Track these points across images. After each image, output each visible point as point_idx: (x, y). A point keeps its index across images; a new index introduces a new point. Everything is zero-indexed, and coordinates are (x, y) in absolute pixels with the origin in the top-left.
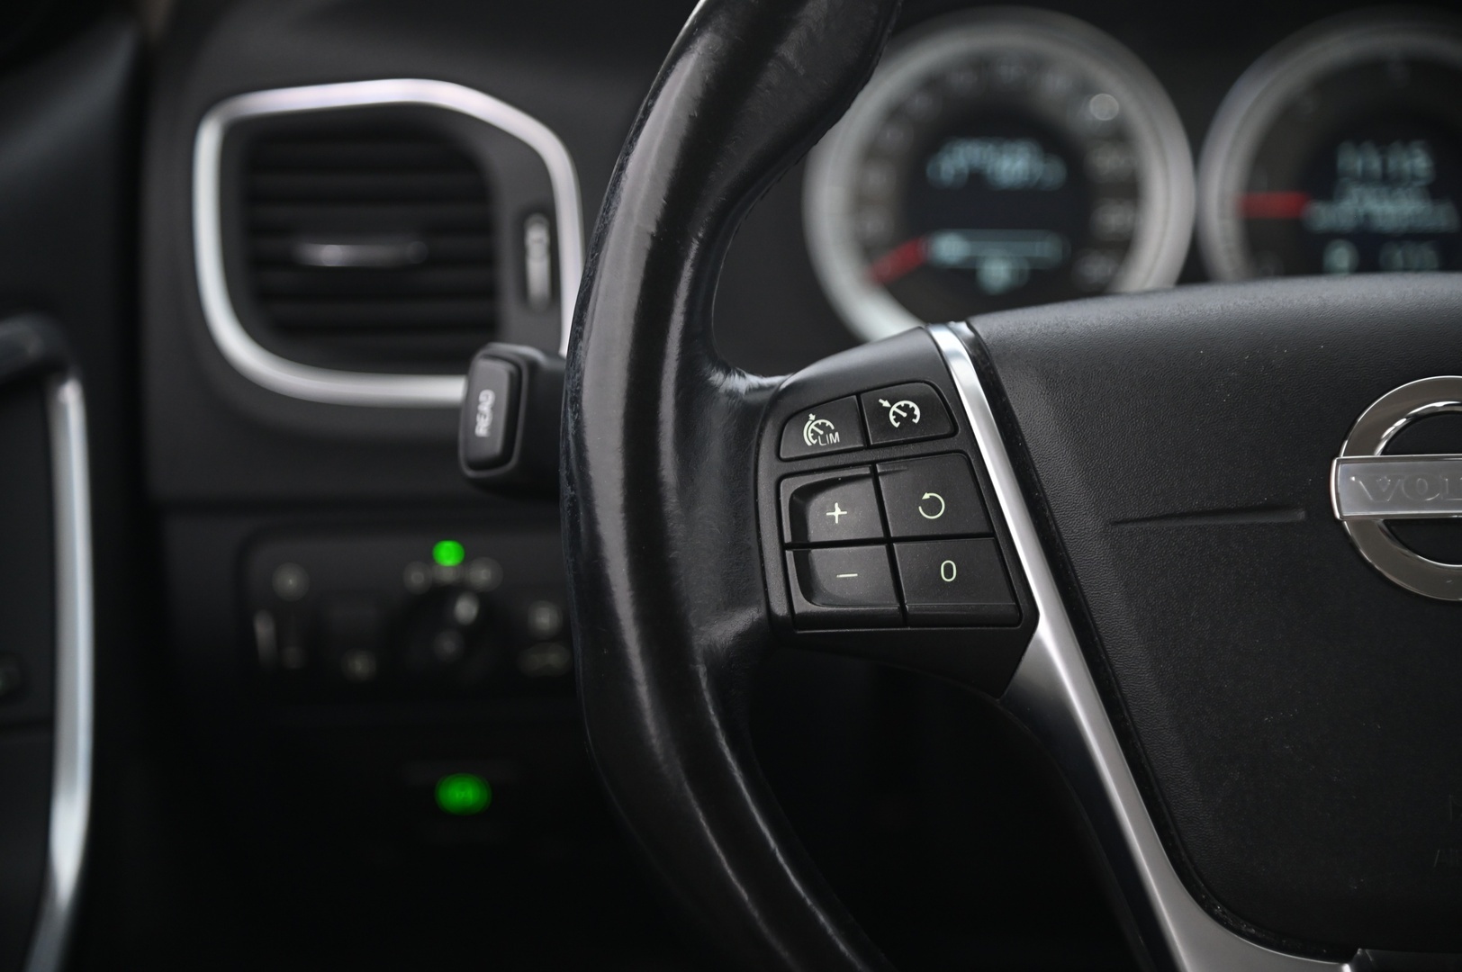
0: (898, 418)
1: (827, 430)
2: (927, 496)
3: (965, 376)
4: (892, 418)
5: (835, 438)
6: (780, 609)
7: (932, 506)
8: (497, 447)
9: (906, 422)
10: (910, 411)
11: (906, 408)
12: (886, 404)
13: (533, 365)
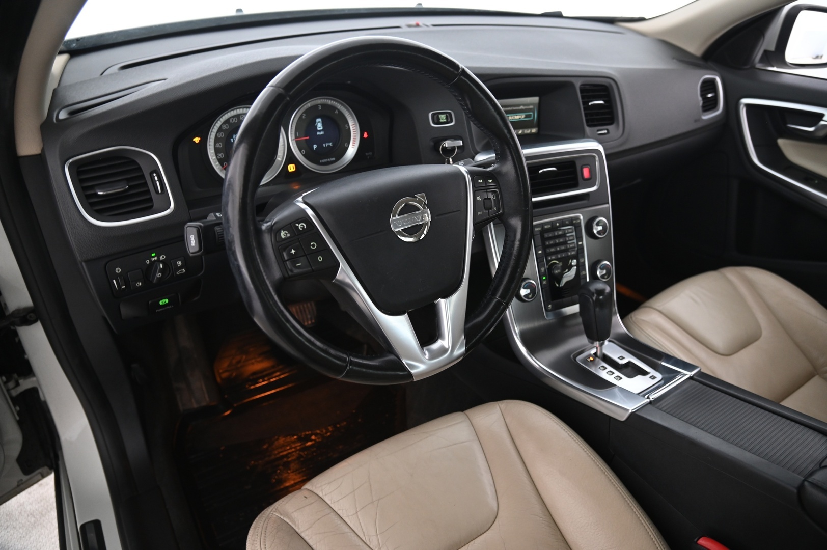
0: (301, 228)
1: (286, 234)
2: (312, 244)
3: (310, 212)
4: (300, 228)
5: (289, 235)
6: (286, 275)
7: (313, 246)
8: (197, 249)
9: (303, 228)
10: (303, 226)
11: (302, 225)
12: (297, 225)
13: (200, 226)
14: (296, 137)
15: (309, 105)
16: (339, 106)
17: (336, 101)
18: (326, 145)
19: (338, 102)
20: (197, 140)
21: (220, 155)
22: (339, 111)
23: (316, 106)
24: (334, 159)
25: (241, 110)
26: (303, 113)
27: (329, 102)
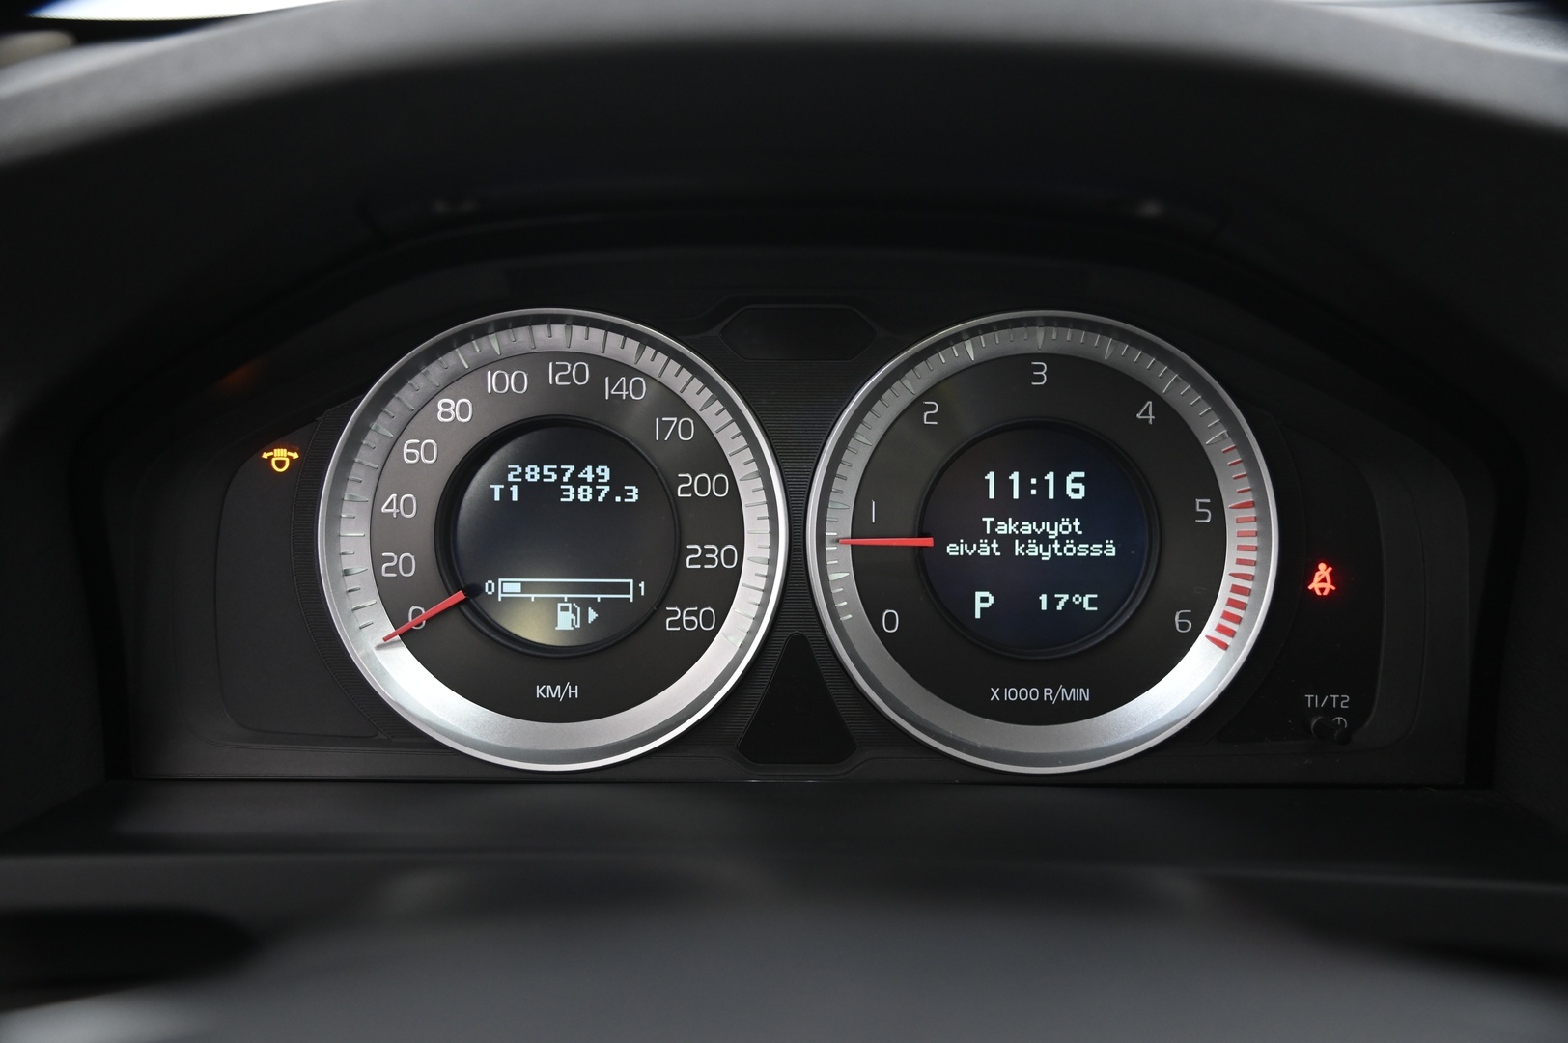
14: (859, 526)
15: (971, 351)
16: (1168, 383)
17: (1150, 349)
18: (1053, 602)
19: (1163, 356)
20: (281, 457)
21: (398, 560)
22: (1163, 407)
23: (1019, 364)
24: (1082, 694)
25: (558, 330)
26: (927, 394)
27: (1108, 350)
